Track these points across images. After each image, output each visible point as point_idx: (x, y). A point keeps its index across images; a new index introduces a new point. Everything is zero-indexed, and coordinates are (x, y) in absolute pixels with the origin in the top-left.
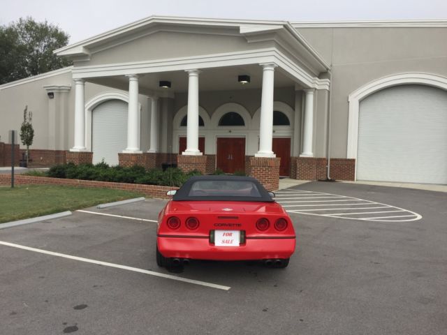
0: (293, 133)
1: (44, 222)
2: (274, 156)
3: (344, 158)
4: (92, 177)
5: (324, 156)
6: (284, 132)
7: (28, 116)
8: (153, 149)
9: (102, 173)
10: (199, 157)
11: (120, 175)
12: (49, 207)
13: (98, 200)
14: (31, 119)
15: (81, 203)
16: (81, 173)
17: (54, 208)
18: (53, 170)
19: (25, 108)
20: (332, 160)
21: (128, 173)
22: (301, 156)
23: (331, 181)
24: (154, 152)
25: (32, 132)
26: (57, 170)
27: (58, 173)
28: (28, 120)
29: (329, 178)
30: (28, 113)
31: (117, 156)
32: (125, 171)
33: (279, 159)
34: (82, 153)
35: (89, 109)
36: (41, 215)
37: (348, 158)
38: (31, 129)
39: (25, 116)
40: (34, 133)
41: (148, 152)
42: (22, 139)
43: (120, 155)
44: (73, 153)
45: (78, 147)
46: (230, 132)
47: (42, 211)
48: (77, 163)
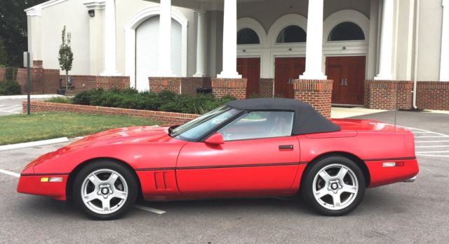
0: (367, 50)
1: (35, 147)
2: (325, 78)
3: (436, 80)
4: (115, 103)
5: (408, 78)
6: (352, 48)
7: (66, 38)
8: (199, 73)
9: (126, 99)
10: (236, 80)
11: (143, 102)
12: (48, 133)
13: (105, 127)
14: (69, 41)
15: (84, 130)
16: (105, 99)
17: (52, 134)
18: (79, 97)
19: (63, 29)
20: (419, 83)
21: (153, 99)
22: (376, 78)
23: (418, 110)
24: (201, 76)
25: (71, 55)
26: (82, 97)
27: (83, 100)
28: (66, 42)
29: (416, 107)
30: (66, 34)
31: (148, 80)
32: (150, 97)
33: (331, 81)
34: (113, 77)
35: (132, 28)
36: (35, 140)
37: (441, 81)
38: (70, 52)
39: (63, 38)
40: (73, 57)
41: (194, 76)
42: (61, 64)
43: (151, 79)
44: (103, 77)
45: (110, 71)
46: (290, 50)
47: (38, 136)
48: (106, 88)
